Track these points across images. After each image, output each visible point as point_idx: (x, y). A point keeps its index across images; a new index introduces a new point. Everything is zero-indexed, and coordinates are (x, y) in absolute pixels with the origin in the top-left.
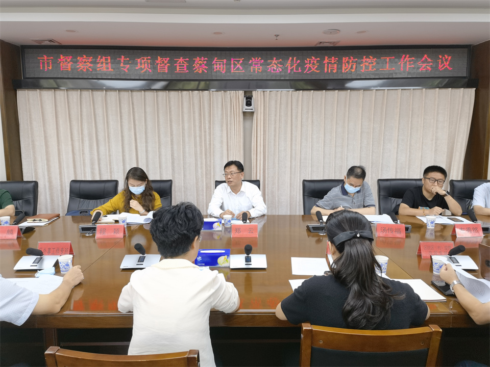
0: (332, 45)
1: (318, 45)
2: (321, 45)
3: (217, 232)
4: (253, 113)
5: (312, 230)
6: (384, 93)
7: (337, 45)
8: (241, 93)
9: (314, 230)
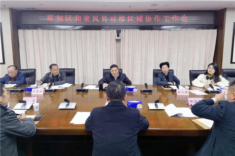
0: (154, 11)
1: (148, 11)
2: (150, 11)
6: (177, 31)
7: (157, 11)
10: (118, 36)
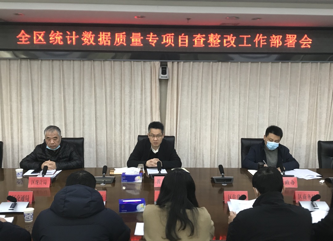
3: (138, 184)
4: (167, 80)
5: (215, 181)
8: (157, 64)
9: (217, 181)
10: (164, 72)
